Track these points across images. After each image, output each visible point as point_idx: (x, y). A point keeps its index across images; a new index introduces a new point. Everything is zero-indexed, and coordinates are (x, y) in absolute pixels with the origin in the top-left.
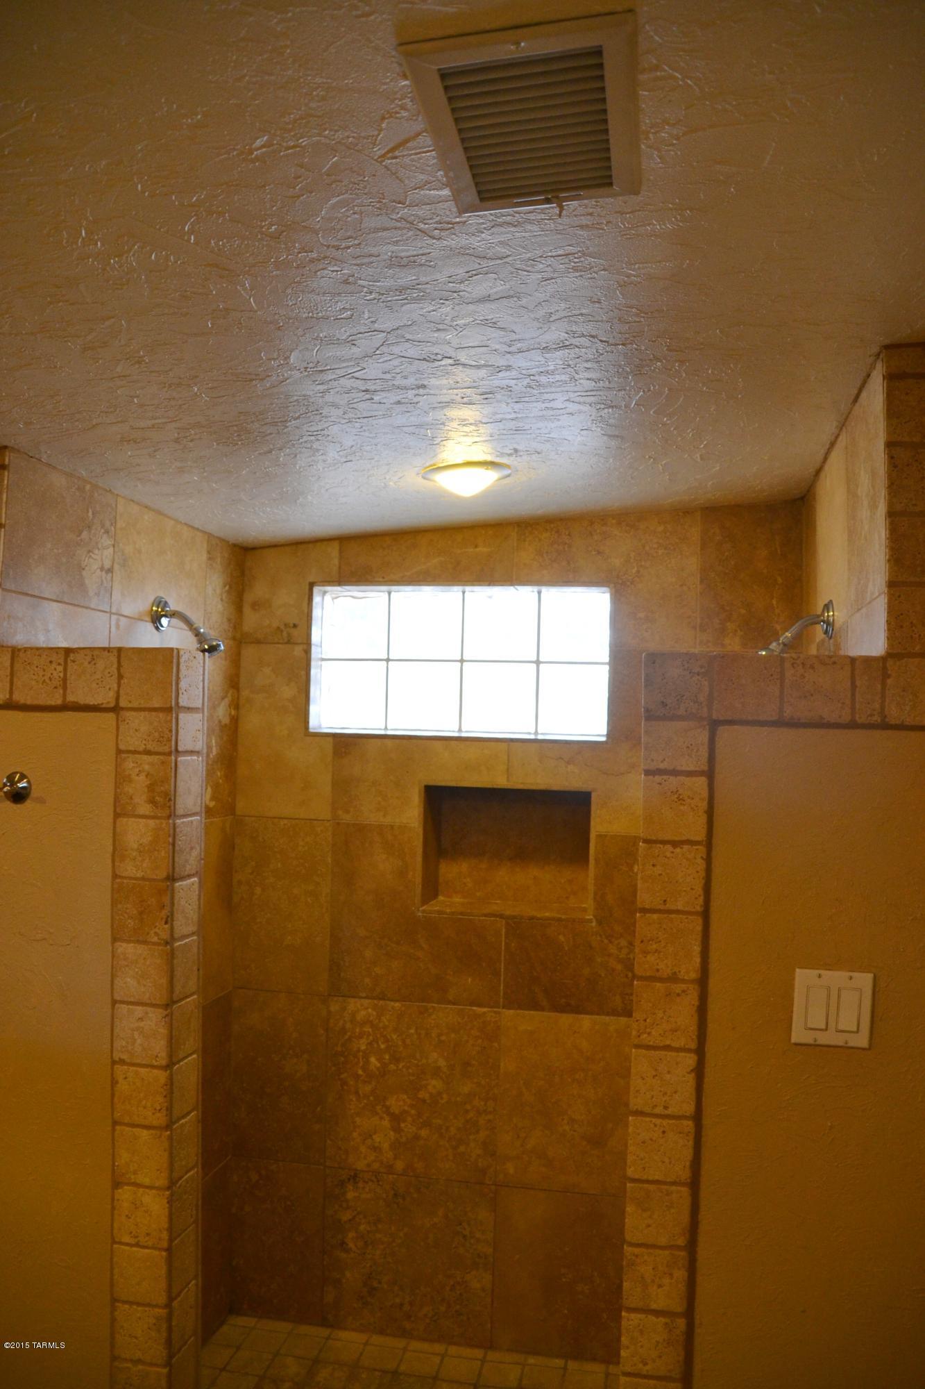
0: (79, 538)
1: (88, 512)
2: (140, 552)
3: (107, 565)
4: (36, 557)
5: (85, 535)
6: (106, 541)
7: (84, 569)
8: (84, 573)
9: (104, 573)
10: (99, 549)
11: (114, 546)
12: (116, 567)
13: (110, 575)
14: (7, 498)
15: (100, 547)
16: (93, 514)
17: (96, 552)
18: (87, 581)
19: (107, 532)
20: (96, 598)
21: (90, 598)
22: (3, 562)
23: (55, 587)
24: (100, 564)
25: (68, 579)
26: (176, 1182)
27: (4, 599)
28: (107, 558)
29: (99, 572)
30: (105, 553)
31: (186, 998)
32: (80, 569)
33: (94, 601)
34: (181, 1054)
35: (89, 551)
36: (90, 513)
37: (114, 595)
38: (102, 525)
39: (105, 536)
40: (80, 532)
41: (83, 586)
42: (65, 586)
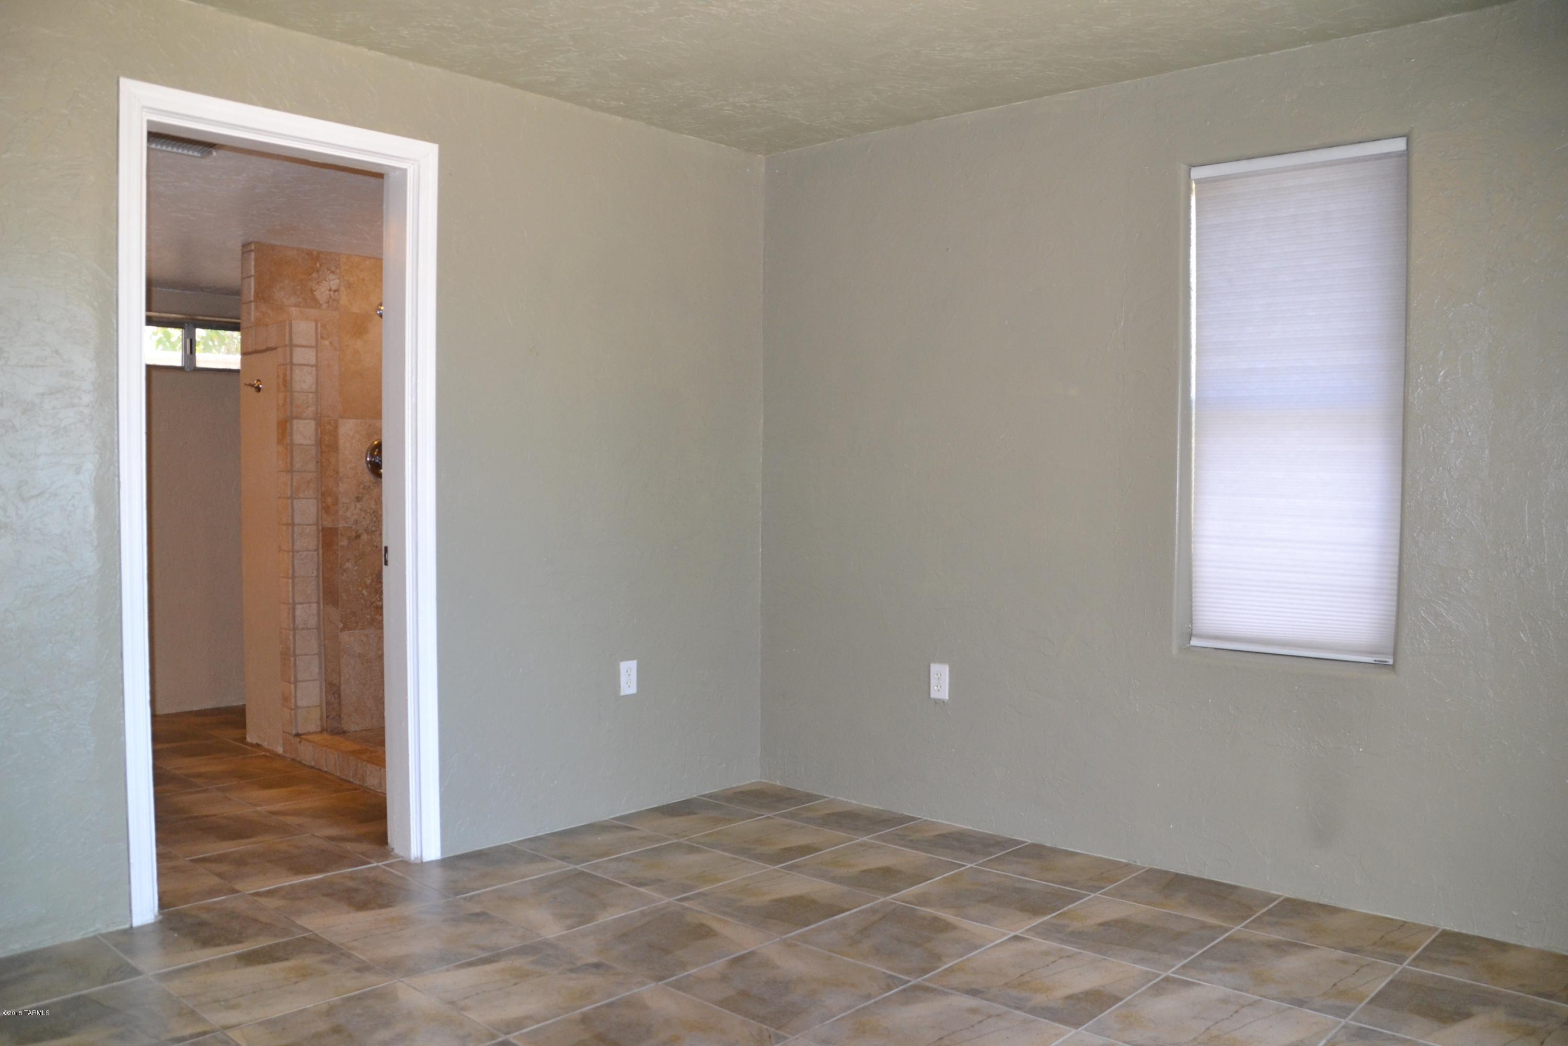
0: (310, 277)
1: (316, 265)
2: (363, 280)
3: (334, 288)
4: (278, 288)
5: (315, 275)
6: (332, 276)
7: (314, 291)
8: (315, 293)
9: (332, 293)
11: (340, 279)
12: (342, 289)
13: (336, 293)
14: (255, 263)
15: (327, 280)
16: (320, 265)
17: (325, 282)
18: (318, 297)
19: (333, 272)
20: (326, 305)
21: (321, 305)
22: (255, 291)
23: (293, 300)
24: (328, 288)
25: (303, 296)
26: (298, 552)
27: (256, 307)
28: (334, 284)
29: (328, 292)
30: (332, 283)
31: (305, 471)
32: (312, 291)
33: (324, 306)
34: (301, 495)
35: (319, 282)
36: (318, 265)
37: (342, 302)
38: (328, 269)
39: (331, 275)
40: (310, 274)
41: (315, 299)
42: (300, 300)
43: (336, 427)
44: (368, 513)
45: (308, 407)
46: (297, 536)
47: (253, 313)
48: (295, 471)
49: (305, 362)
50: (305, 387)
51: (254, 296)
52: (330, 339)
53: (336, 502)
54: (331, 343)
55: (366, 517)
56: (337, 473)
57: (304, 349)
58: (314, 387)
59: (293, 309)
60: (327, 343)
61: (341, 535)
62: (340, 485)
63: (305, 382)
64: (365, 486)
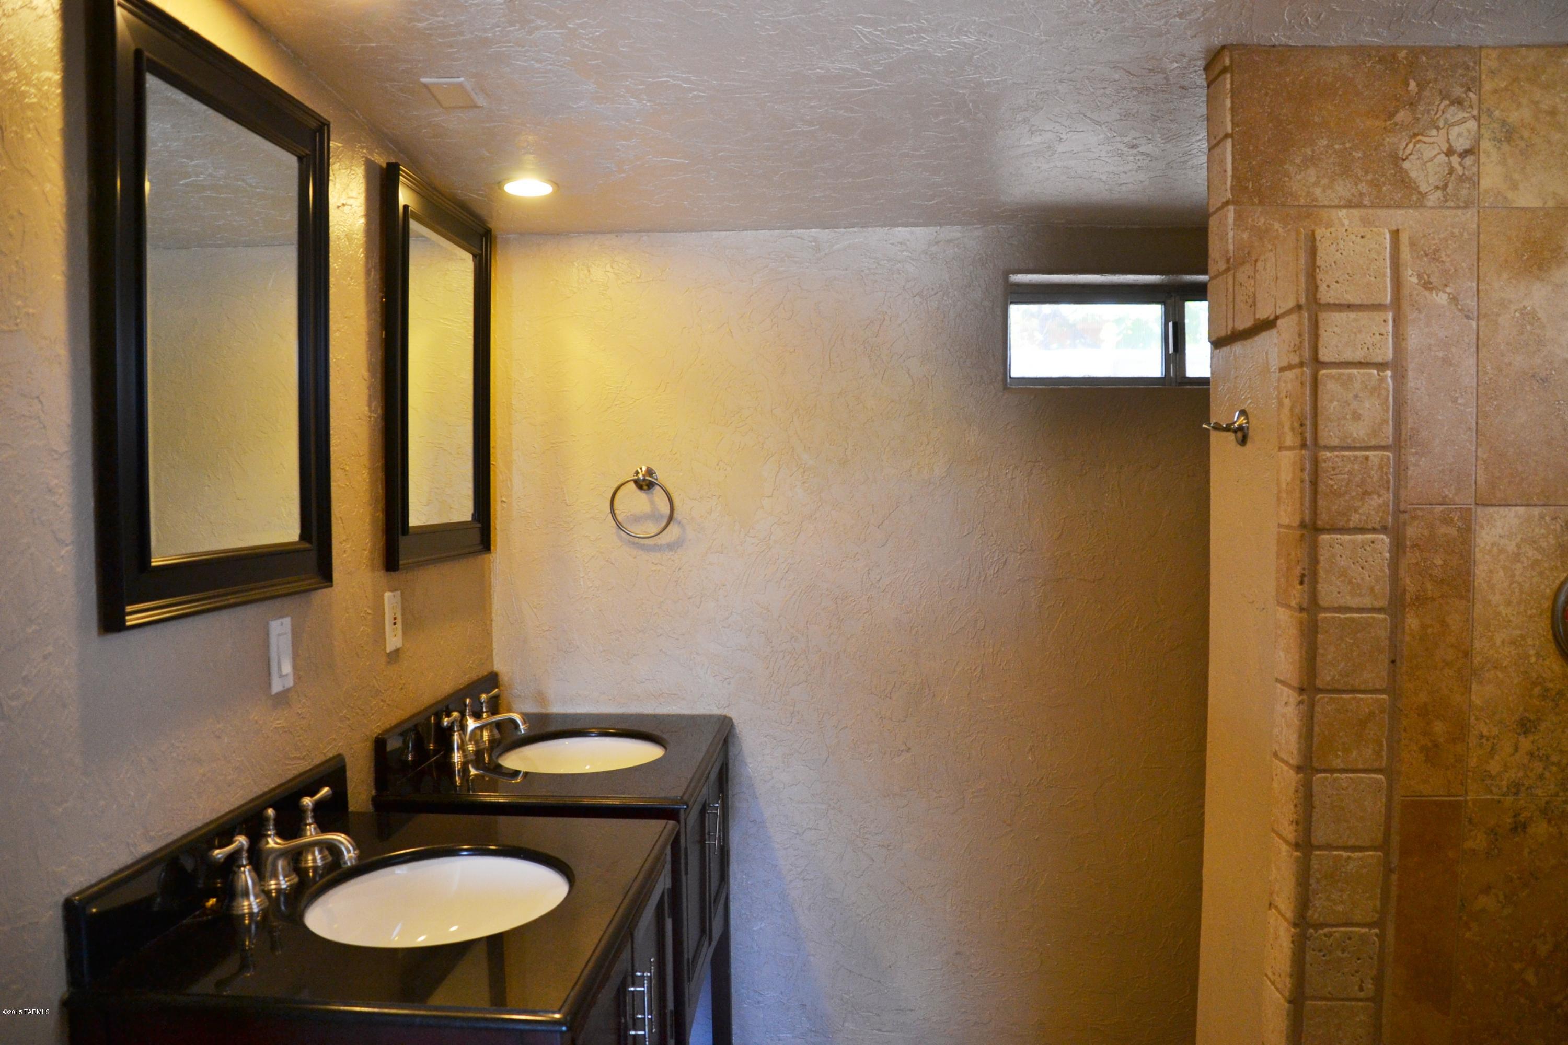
0: (1389, 123)
1: (1408, 85)
3: (1461, 144)
4: (1298, 161)
5: (1403, 115)
6: (1455, 114)
7: (1404, 160)
8: (1406, 164)
9: (1455, 160)
10: (1438, 128)
11: (1477, 119)
12: (1485, 145)
13: (1468, 161)
14: (1232, 102)
15: (1441, 124)
16: (1418, 85)
17: (1434, 132)
18: (1413, 175)
19: (1458, 102)
20: (1439, 193)
21: (1423, 196)
22: (1233, 176)
23: (1343, 189)
24: (1445, 147)
25: (1370, 177)
26: (1318, 926)
27: (1239, 217)
28: (1461, 137)
29: (1442, 157)
30: (1455, 131)
31: (1353, 691)
32: (1396, 160)
33: (1434, 198)
34: (1338, 763)
35: (1415, 135)
36: (1413, 85)
37: (1485, 183)
38: (1445, 96)
39: (1453, 109)
40: (1391, 116)
41: (1404, 182)
42: (1363, 187)
43: (1467, 531)
44: (1553, 764)
45: (1366, 493)
46: (1318, 881)
47: (1231, 234)
48: (1321, 691)
49: (1358, 356)
50: (1359, 431)
51: (1232, 188)
52: (1448, 290)
53: (1460, 731)
54: (1454, 299)
55: (1547, 774)
56: (1466, 654)
57: (1352, 315)
58: (1389, 429)
59: (1343, 213)
60: (1442, 298)
61: (1470, 821)
62: (1474, 687)
63: (1357, 417)
64: (1547, 690)
